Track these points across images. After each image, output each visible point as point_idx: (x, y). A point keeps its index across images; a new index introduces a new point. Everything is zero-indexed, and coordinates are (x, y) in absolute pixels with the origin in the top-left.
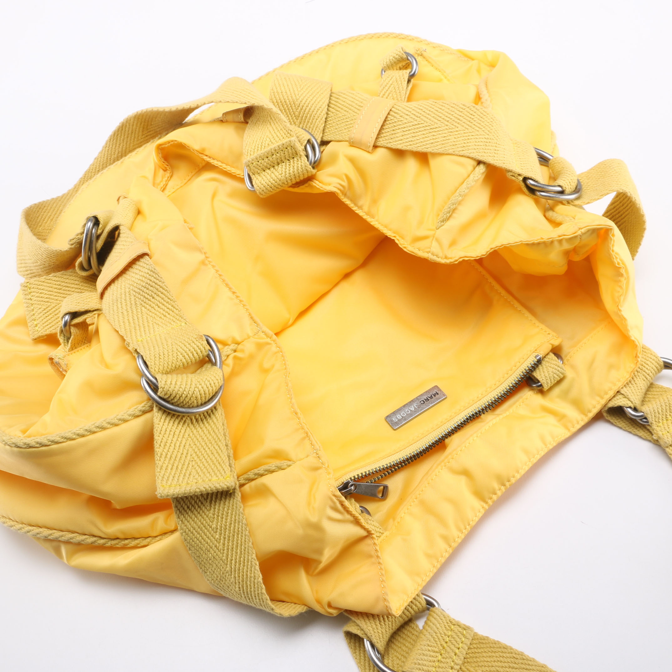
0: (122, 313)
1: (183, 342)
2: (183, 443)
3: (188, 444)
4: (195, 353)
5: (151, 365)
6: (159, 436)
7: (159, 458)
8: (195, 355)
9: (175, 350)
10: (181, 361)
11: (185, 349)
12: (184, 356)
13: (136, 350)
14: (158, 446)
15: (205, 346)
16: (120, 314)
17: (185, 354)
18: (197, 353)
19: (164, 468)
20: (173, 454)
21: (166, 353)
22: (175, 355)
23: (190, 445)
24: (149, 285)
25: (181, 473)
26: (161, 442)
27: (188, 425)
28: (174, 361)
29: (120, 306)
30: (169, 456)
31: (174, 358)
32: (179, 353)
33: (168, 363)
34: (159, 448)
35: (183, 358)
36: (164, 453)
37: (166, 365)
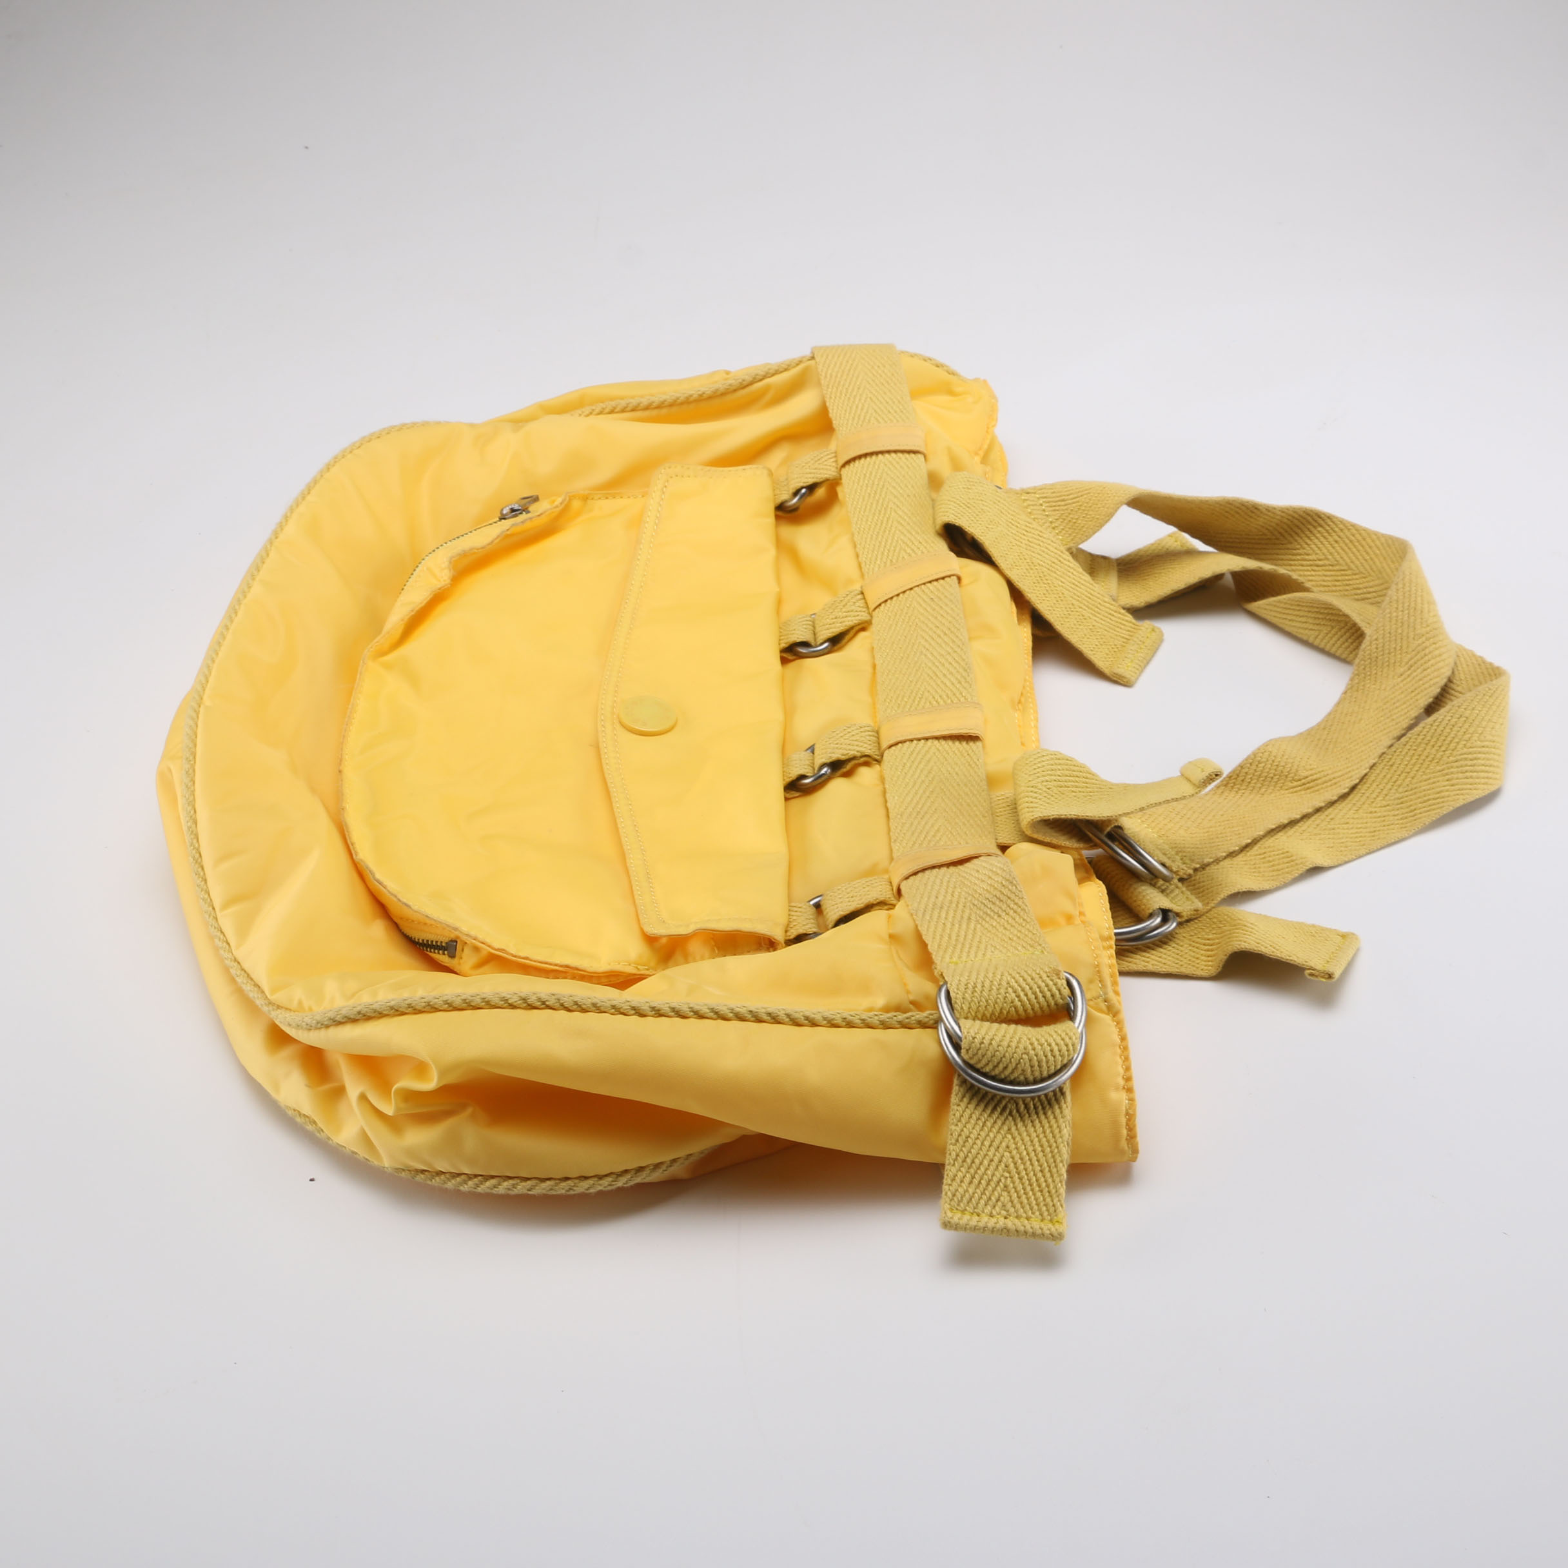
0: (944, 924)
1: (1023, 973)
2: (997, 1142)
3: (1004, 1144)
4: (1040, 995)
5: (956, 998)
6: (957, 1125)
7: (952, 1162)
8: (1041, 999)
9: (1004, 983)
10: (1012, 1002)
11: (1024, 985)
12: (1018, 996)
13: (942, 975)
14: (953, 1141)
15: (1062, 989)
16: (940, 926)
17: (1022, 994)
18: (1044, 997)
19: (958, 1180)
20: (976, 1157)
21: (987, 984)
22: (1002, 991)
23: (1008, 1147)
24: (999, 899)
25: (983, 1193)
26: (960, 1135)
27: (1010, 1114)
28: (998, 1000)
29: (943, 915)
30: (969, 1161)
31: (999, 996)
32: (1010, 990)
33: (987, 1001)
34: (956, 1145)
35: (1017, 999)
36: (962, 1155)
37: (983, 1003)
